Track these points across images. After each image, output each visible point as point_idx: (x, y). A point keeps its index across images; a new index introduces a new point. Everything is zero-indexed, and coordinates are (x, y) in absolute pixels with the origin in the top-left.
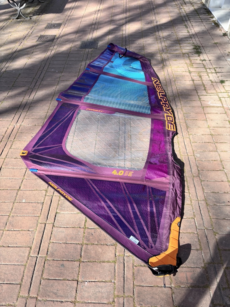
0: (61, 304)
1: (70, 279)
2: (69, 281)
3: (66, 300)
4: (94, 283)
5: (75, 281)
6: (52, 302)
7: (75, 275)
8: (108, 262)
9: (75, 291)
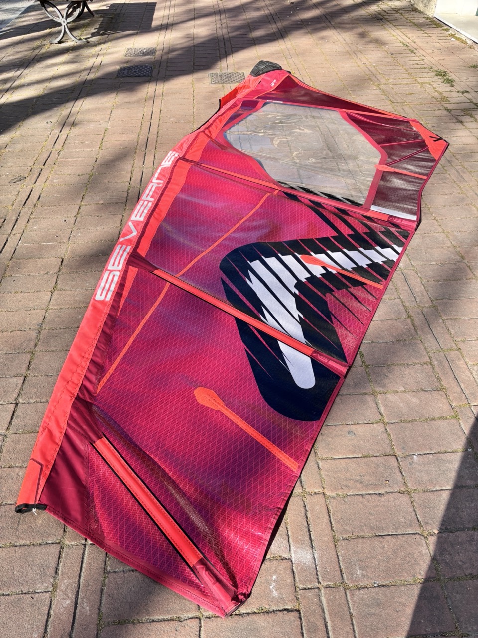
0: (380, 498)
1: (378, 455)
2: (379, 458)
3: (388, 491)
4: (431, 456)
5: (390, 457)
6: (360, 498)
7: (385, 446)
8: (442, 418)
9: (399, 473)
